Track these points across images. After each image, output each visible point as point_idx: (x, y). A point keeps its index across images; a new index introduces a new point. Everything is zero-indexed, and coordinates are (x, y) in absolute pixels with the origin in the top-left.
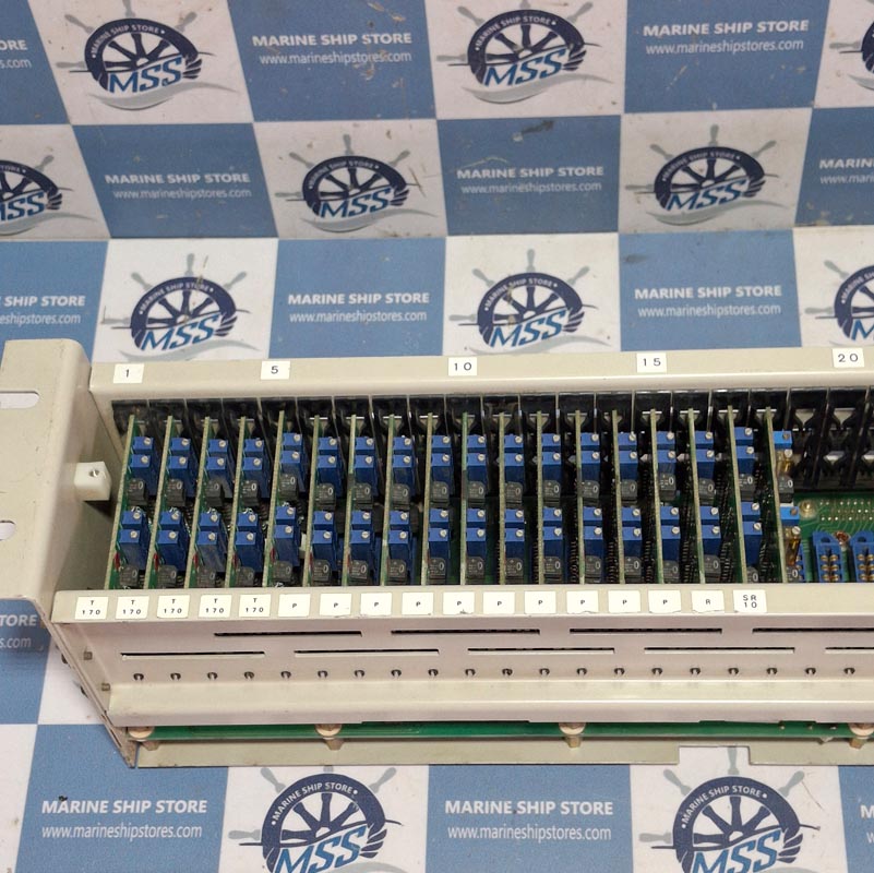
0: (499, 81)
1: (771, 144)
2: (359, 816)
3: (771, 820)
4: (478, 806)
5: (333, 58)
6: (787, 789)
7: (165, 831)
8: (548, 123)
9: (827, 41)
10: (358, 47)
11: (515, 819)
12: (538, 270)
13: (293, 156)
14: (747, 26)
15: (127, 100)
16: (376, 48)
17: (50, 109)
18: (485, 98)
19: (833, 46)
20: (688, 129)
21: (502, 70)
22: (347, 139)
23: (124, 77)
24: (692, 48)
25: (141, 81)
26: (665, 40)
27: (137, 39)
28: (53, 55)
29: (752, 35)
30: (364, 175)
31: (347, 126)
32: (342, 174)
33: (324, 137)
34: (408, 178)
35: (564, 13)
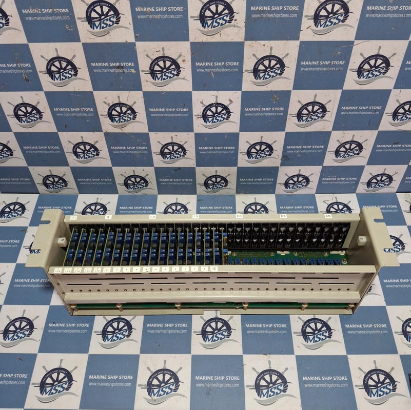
0: (168, 158)
1: (229, 175)
2: (126, 328)
3: (225, 328)
4: (155, 325)
5: (130, 152)
6: (228, 320)
7: (78, 331)
8: (179, 168)
9: (239, 152)
10: (135, 150)
11: (164, 328)
12: (178, 202)
13: (121, 175)
14: (221, 148)
15: (82, 161)
16: (140, 150)
17: (65, 163)
18: (165, 162)
19: (241, 153)
20: (211, 171)
21: (168, 156)
22: (134, 171)
23: (82, 156)
24: (210, 152)
25: (86, 156)
26: (204, 150)
27: (85, 147)
28: (65, 150)
29: (222, 150)
30: (138, 180)
31: (134, 168)
32: (133, 179)
33: (128, 171)
34: (148, 181)
35: (181, 143)
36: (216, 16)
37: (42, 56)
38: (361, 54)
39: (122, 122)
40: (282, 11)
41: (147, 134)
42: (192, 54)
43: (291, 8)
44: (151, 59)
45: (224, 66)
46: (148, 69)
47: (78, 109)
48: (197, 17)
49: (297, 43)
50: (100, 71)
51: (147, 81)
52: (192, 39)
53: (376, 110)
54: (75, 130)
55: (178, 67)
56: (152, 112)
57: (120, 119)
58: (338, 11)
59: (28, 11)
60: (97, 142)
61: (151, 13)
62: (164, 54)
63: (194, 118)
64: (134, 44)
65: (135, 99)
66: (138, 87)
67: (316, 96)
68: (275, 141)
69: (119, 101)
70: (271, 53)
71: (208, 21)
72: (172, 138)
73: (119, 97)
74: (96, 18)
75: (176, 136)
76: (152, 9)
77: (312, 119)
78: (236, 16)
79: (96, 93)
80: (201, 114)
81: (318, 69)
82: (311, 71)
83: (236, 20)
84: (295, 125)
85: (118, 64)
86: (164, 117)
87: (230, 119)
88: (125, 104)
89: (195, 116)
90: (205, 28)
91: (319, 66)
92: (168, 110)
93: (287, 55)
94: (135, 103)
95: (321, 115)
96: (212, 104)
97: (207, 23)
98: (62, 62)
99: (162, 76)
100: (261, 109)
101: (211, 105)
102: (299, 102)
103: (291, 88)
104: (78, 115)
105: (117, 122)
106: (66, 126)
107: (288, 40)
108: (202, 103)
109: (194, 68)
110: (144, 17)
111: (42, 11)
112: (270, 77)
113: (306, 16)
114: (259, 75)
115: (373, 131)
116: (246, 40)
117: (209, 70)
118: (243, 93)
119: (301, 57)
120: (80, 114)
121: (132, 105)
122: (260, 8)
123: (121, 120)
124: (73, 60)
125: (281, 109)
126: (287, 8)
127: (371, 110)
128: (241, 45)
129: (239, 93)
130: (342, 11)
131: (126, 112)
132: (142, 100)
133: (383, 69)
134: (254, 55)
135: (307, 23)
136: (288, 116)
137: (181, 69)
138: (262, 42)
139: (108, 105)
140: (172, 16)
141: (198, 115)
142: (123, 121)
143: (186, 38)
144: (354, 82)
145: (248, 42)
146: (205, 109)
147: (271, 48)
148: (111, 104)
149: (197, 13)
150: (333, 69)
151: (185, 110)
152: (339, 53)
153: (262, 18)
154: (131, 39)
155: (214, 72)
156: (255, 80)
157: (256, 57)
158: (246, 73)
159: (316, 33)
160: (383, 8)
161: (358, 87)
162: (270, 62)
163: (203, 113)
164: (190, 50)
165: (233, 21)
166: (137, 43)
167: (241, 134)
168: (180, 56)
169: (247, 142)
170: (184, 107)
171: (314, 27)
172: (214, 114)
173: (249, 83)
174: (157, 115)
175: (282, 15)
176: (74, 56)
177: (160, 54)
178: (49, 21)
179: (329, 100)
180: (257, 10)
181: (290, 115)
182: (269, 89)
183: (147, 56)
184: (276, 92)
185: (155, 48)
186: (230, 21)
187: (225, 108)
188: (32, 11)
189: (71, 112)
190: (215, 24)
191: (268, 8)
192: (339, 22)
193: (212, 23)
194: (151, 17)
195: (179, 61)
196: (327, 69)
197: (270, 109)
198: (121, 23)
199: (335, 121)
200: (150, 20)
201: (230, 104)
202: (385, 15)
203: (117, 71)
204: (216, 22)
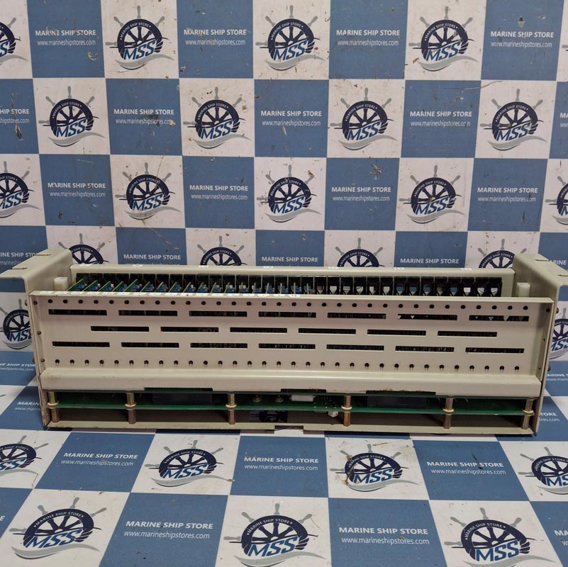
3: (293, 532)
6: (303, 520)
10: (162, 261)
14: (297, 259)
16: (168, 262)
27: (82, 254)
35: (234, 250)
36: (290, 42)
37: (48, 98)
38: (494, 101)
39: (146, 208)
40: (378, 37)
41: (183, 231)
42: (256, 98)
43: (390, 33)
44: (199, 105)
45: (301, 118)
46: (193, 120)
47: (84, 185)
48: (265, 44)
49: (402, 83)
50: (125, 122)
51: (190, 140)
52: (257, 76)
53: (530, 195)
54: (73, 223)
55: (236, 118)
56: (194, 192)
57: (143, 204)
58: (452, 37)
59: (43, 33)
60: (103, 244)
61: (204, 37)
62: (217, 97)
63: (257, 203)
64: (177, 81)
65: (169, 168)
66: (175, 149)
67: (436, 168)
68: (381, 249)
69: (147, 172)
70: (366, 98)
71: (279, 50)
72: (221, 238)
73: (146, 165)
74: (130, 44)
75: (227, 235)
76: (206, 32)
77: (435, 208)
78: (317, 43)
79: (114, 159)
80: (267, 196)
81: (436, 124)
82: (424, 127)
83: (316, 49)
84: (410, 219)
85: (151, 112)
86: (210, 201)
87: (311, 206)
88: (155, 178)
89: (258, 199)
90: (275, 59)
91: (436, 119)
92: (218, 188)
93: (389, 100)
94: (169, 175)
95: (447, 202)
96: (283, 180)
97: (278, 52)
98: (74, 107)
99: (212, 131)
100: (356, 190)
101: (281, 181)
102: (412, 177)
103: (398, 155)
104: (81, 195)
105: (138, 208)
106: (60, 215)
107: (388, 78)
108: (268, 177)
109: (258, 119)
110: (194, 43)
111: (61, 33)
112: (366, 136)
113: (411, 44)
114: (351, 132)
115: (532, 232)
116: (330, 77)
117: (279, 124)
118: (329, 161)
119: (409, 105)
120: (85, 194)
121: (165, 180)
122: (349, 32)
123: (146, 205)
124: (90, 104)
125: (385, 189)
126: (384, 32)
127: (524, 195)
128: (325, 84)
129: (324, 160)
130: (458, 37)
131: (154, 190)
132: (181, 170)
133: (529, 124)
134: (343, 101)
135: (413, 54)
136: (398, 202)
137: (240, 120)
138: (354, 81)
139: (129, 177)
140: (231, 42)
141: (263, 198)
142: (149, 206)
143: (248, 74)
144: (490, 145)
145: (334, 80)
146: (272, 188)
147: (366, 90)
148: (133, 178)
149: (265, 39)
150: (456, 124)
151: (242, 188)
152: (462, 99)
153: (352, 46)
154: (174, 74)
155: (286, 127)
156: (346, 141)
157: (345, 104)
158: (332, 128)
159: (426, 68)
160: (513, 34)
161: (496, 154)
162: (366, 112)
163: (269, 195)
164: (253, 91)
165: (313, 50)
166: (181, 80)
167: (328, 232)
168: (240, 100)
169: (337, 249)
170: (242, 183)
171: (422, 60)
172: (286, 196)
173: (337, 145)
174: (200, 197)
175: (377, 43)
176: (92, 98)
177: (212, 98)
178: (67, 46)
179: (457, 175)
180: (346, 35)
181: (401, 200)
182: (366, 156)
183: (194, 99)
184: (376, 160)
185: (205, 89)
186: (309, 51)
187: (303, 186)
188: (47, 33)
189: (72, 190)
190: (288, 54)
191: (358, 33)
192: (456, 53)
193: (285, 52)
194: (203, 43)
195: (238, 109)
196: (448, 124)
197: (369, 189)
198: (162, 51)
199: (470, 214)
200: (201, 48)
201: (309, 180)
202: (517, 44)
203: (149, 122)
204: (290, 51)
